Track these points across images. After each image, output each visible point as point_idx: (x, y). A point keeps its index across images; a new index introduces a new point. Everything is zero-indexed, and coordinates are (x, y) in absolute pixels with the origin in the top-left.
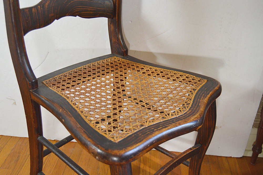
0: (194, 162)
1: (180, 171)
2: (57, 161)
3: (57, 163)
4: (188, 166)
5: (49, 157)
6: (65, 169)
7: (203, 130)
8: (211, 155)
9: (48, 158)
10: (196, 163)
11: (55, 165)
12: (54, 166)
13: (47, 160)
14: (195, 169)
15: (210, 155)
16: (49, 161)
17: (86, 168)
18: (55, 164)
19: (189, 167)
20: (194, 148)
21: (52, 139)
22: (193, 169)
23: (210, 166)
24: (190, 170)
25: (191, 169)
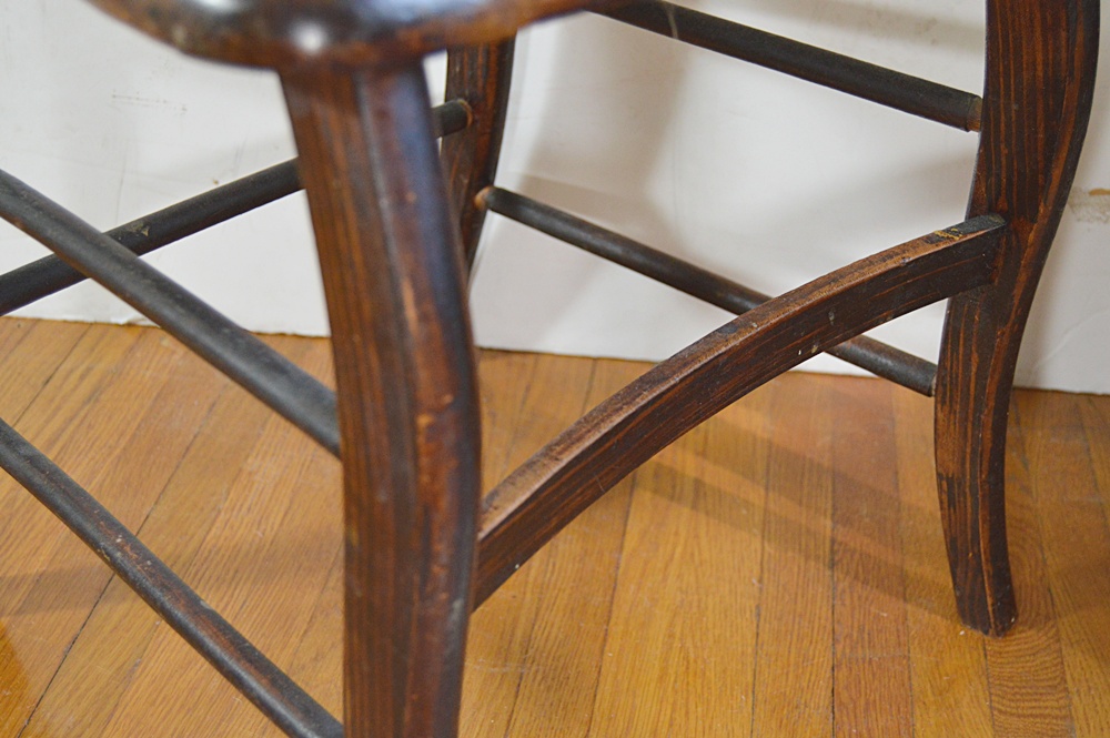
0: (961, 349)
1: (896, 473)
2: (135, 425)
3: (134, 435)
4: (929, 395)
5: (87, 407)
6: (177, 467)
7: (1015, 107)
8: (1100, 391)
9: (82, 414)
10: (975, 358)
11: (122, 446)
12: (117, 452)
13: (76, 422)
14: (972, 405)
15: (1090, 396)
16: (90, 427)
17: (309, 458)
18: (123, 443)
19: (932, 399)
20: (957, 234)
21: (114, 320)
22: (958, 408)
23: (1088, 450)
24: (940, 415)
25: (947, 408)
